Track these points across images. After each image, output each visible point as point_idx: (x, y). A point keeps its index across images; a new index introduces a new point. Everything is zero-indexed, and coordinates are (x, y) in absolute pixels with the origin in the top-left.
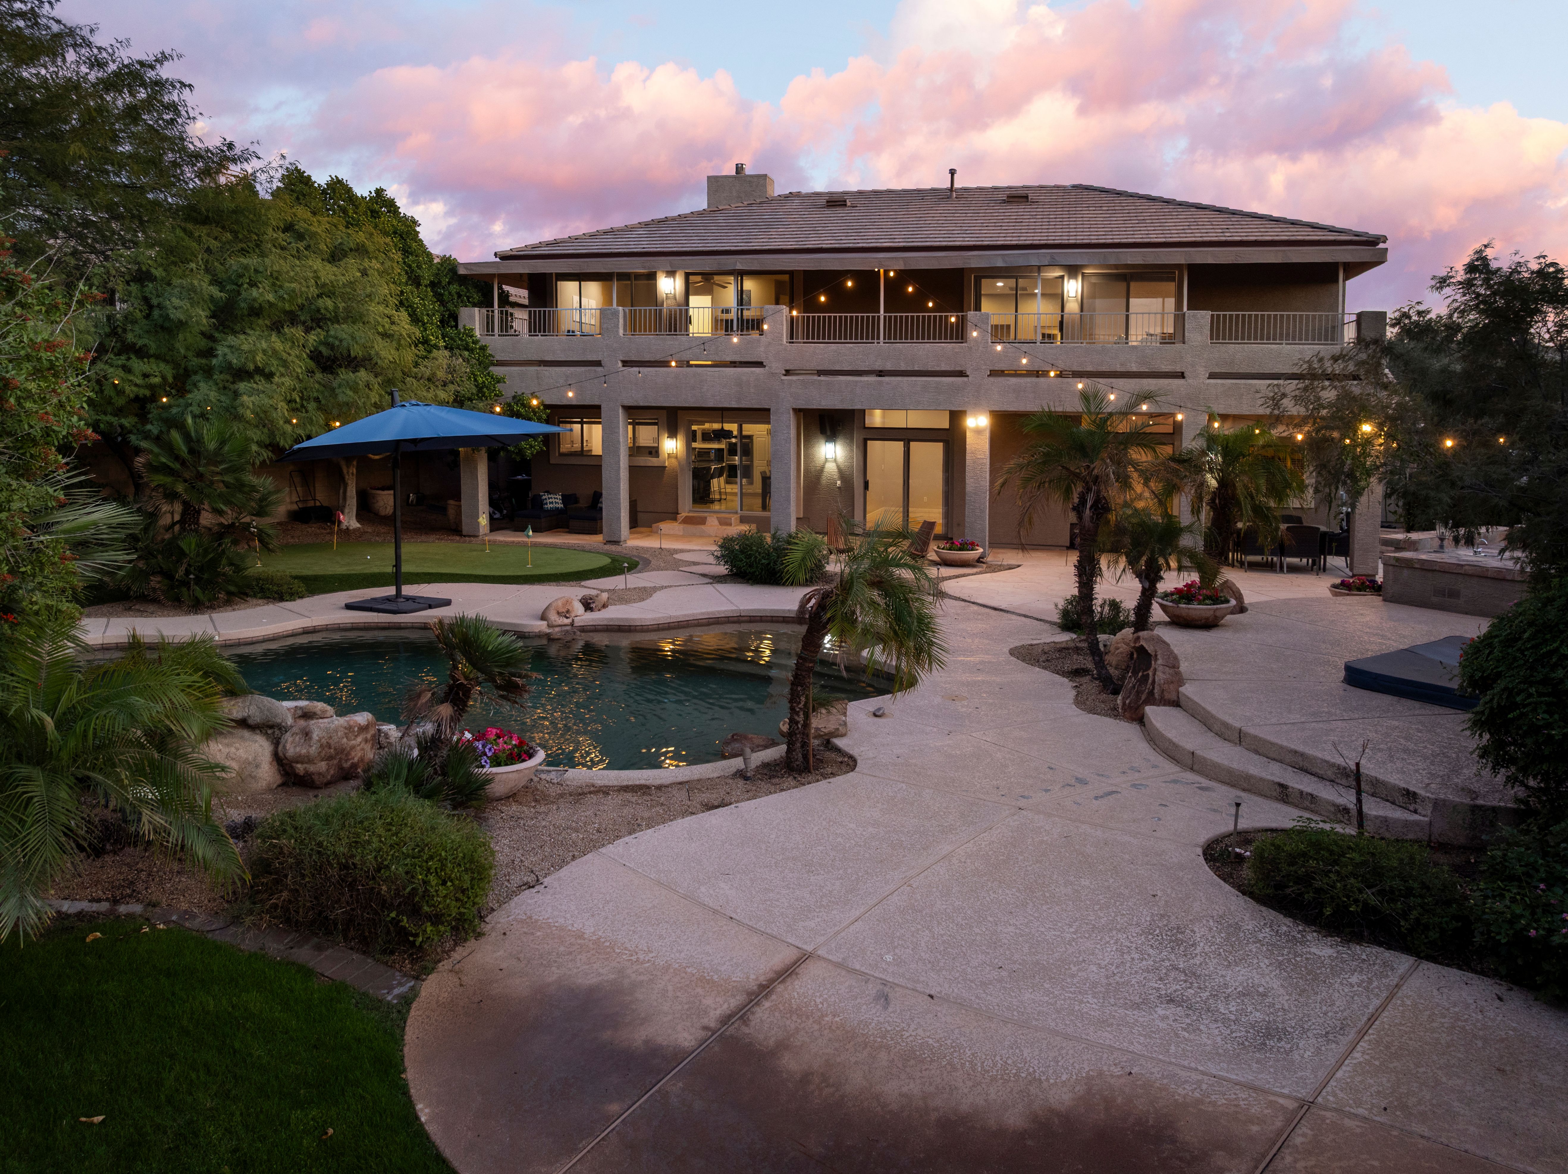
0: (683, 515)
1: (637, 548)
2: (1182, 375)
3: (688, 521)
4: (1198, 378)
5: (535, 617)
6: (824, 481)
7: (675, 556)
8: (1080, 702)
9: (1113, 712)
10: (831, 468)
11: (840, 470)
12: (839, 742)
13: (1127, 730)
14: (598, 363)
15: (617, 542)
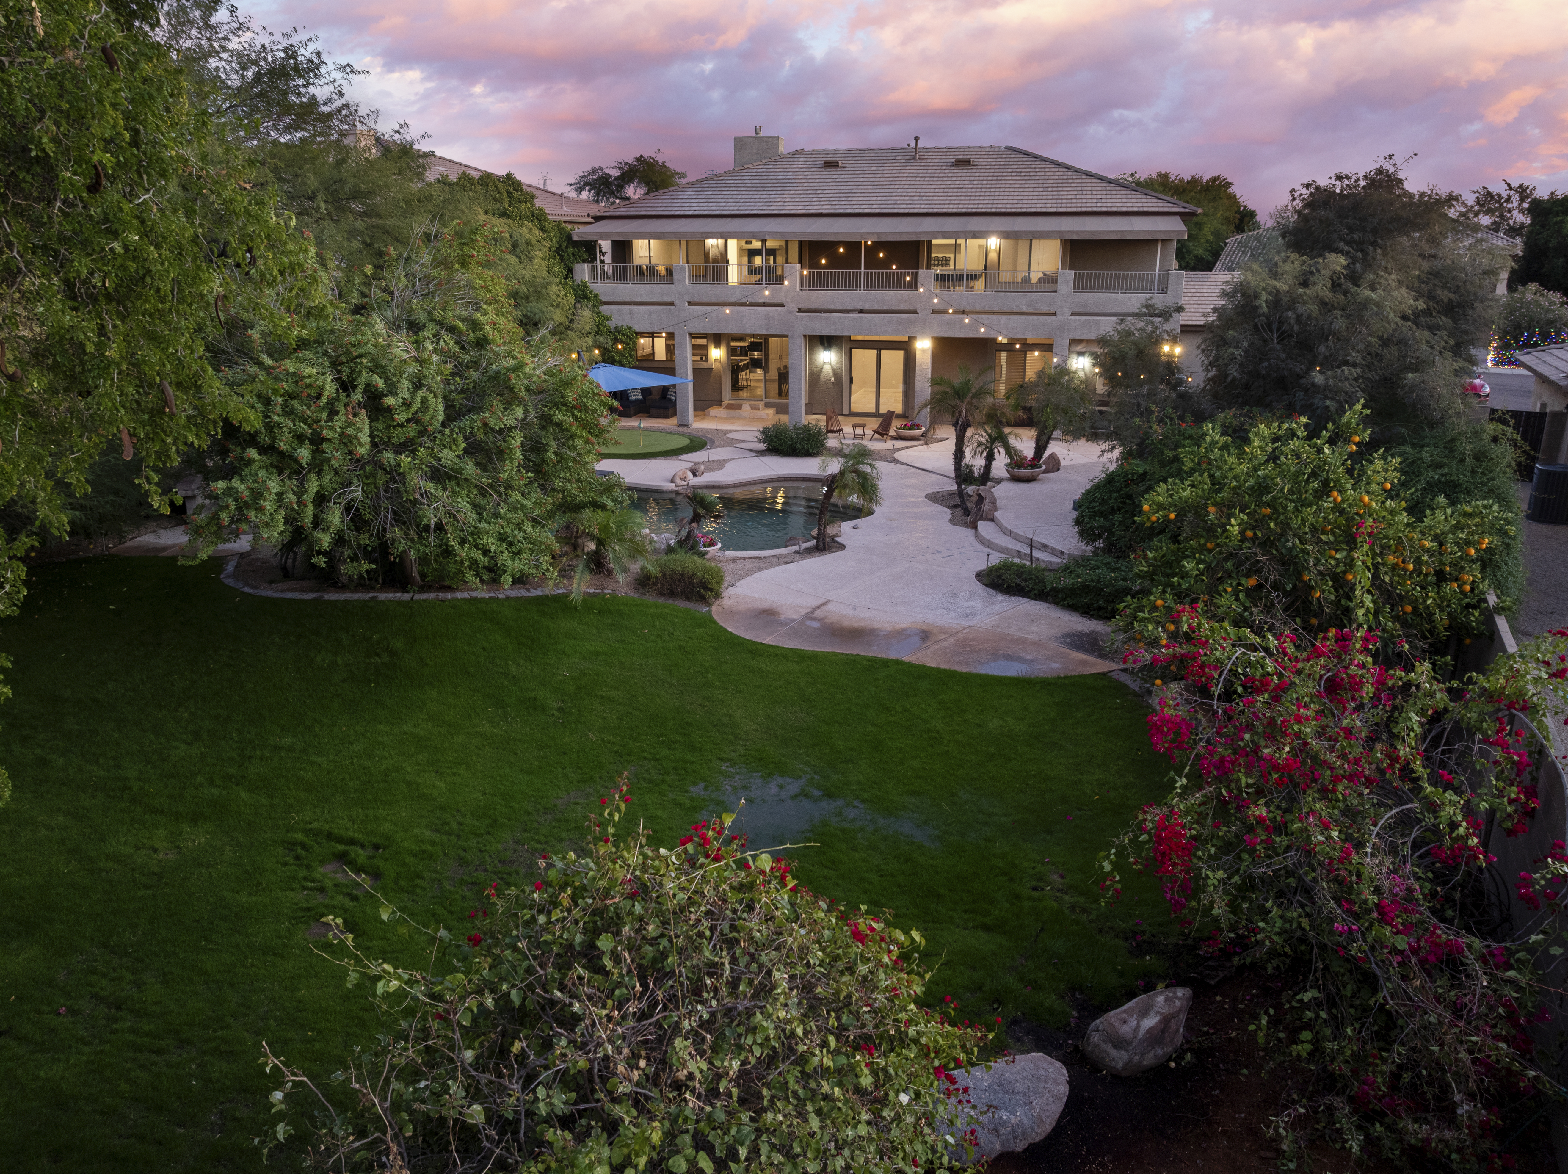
0: (726, 402)
1: (702, 430)
2: (1054, 314)
3: (730, 407)
4: (1065, 316)
5: (667, 481)
6: (822, 377)
7: (728, 435)
8: (952, 521)
9: (965, 525)
10: (827, 369)
11: (833, 370)
12: (838, 539)
13: (968, 533)
14: (672, 304)
15: (686, 426)
